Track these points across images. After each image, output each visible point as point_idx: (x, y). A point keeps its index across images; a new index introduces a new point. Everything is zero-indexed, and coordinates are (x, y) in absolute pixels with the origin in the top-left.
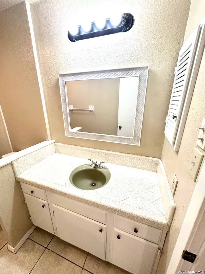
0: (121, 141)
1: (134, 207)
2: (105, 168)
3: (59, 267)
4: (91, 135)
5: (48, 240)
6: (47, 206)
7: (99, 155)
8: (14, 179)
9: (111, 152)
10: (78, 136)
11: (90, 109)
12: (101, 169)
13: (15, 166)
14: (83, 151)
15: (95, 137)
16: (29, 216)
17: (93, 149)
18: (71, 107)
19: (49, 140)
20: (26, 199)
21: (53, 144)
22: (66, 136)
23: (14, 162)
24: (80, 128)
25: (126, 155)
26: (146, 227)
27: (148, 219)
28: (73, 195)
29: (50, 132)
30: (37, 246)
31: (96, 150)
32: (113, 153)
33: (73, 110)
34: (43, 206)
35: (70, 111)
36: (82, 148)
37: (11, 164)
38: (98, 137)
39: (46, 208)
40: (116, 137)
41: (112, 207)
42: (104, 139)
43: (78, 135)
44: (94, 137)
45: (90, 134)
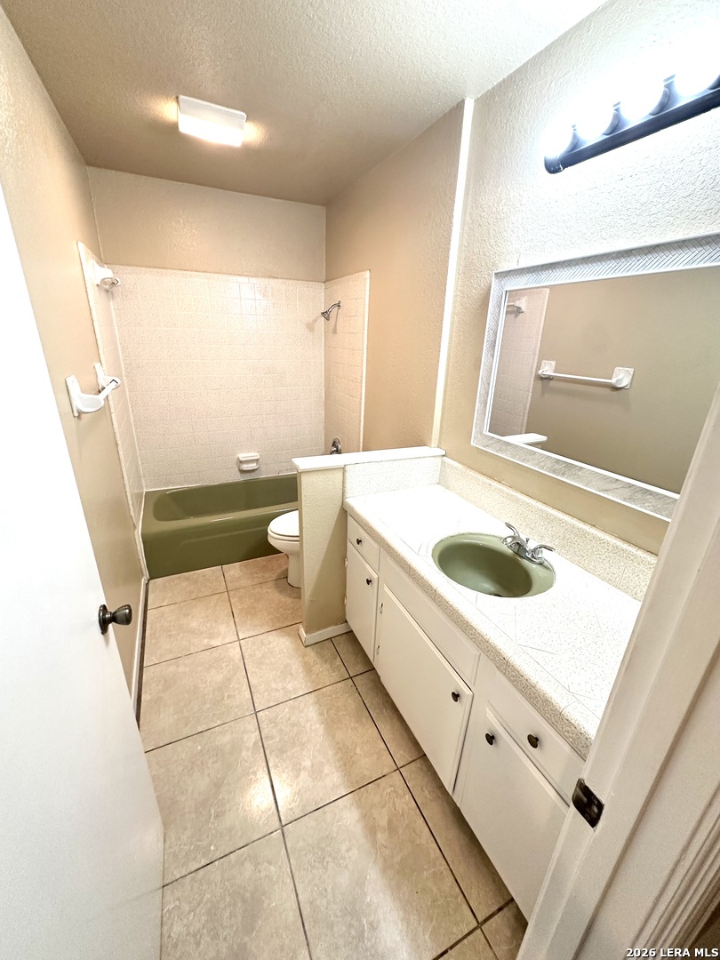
0: (630, 499)
1: (550, 677)
2: (546, 568)
3: (357, 725)
4: (536, 456)
5: (360, 669)
6: (375, 583)
7: (546, 523)
8: (340, 504)
9: (587, 528)
10: (500, 450)
11: (613, 381)
12: (534, 566)
13: (347, 475)
14: (503, 499)
15: (549, 464)
16: (344, 596)
17: (533, 502)
18: (546, 369)
19: (433, 445)
20: (349, 554)
21: (439, 459)
22: (472, 444)
23: (348, 468)
24: (543, 438)
25: (640, 553)
26: (567, 749)
27: (573, 722)
28: (422, 574)
29: (441, 426)
30: (338, 662)
31: (540, 505)
32: (593, 531)
33: (549, 378)
34: (369, 582)
35: (540, 382)
36: (504, 488)
37: (343, 469)
38: (557, 466)
39: (372, 588)
40: (617, 480)
41: (490, 641)
42: (576, 477)
43: (504, 447)
44: (543, 464)
45: (535, 453)
